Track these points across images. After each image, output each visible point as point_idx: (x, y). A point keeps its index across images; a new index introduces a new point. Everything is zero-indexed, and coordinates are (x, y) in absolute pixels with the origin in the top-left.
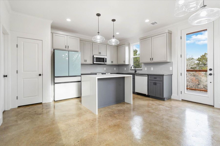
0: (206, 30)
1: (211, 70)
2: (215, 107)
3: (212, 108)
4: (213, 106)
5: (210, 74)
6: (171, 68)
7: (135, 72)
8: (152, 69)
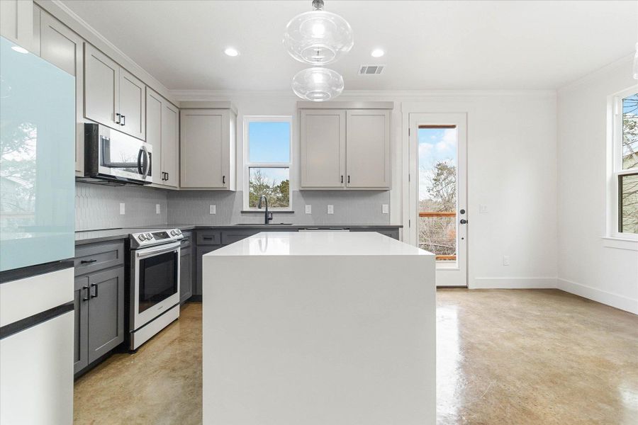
0: (453, 127)
1: (463, 212)
2: (469, 288)
3: (466, 291)
4: (466, 287)
5: (463, 222)
6: (385, 209)
7: (267, 220)
8: (331, 209)
